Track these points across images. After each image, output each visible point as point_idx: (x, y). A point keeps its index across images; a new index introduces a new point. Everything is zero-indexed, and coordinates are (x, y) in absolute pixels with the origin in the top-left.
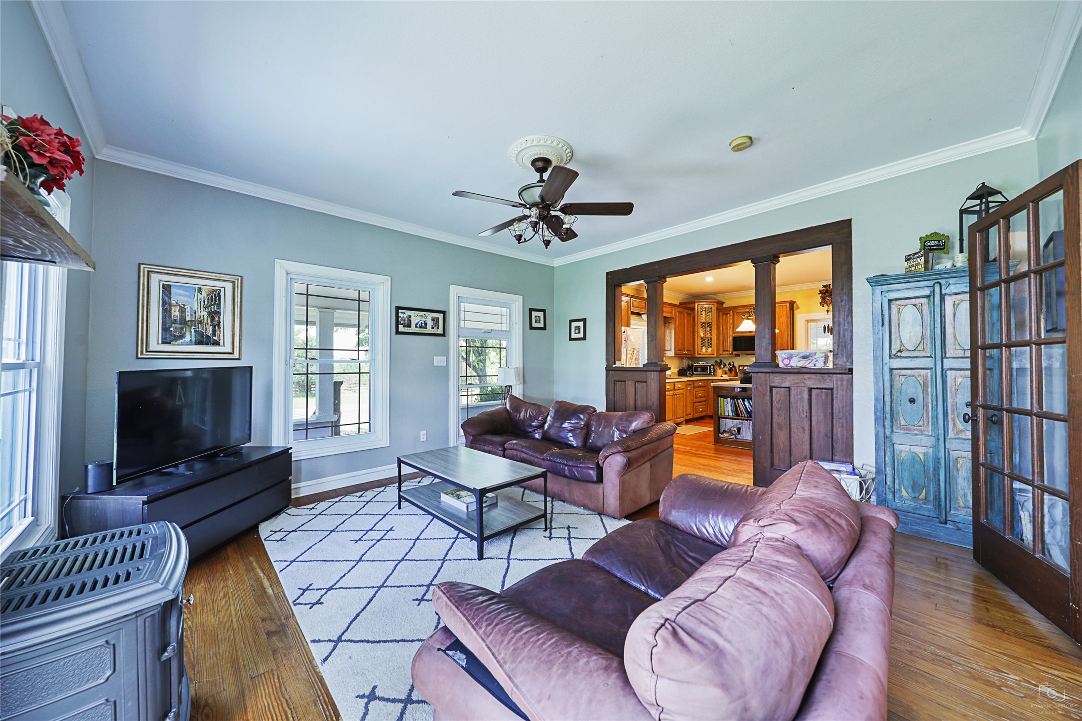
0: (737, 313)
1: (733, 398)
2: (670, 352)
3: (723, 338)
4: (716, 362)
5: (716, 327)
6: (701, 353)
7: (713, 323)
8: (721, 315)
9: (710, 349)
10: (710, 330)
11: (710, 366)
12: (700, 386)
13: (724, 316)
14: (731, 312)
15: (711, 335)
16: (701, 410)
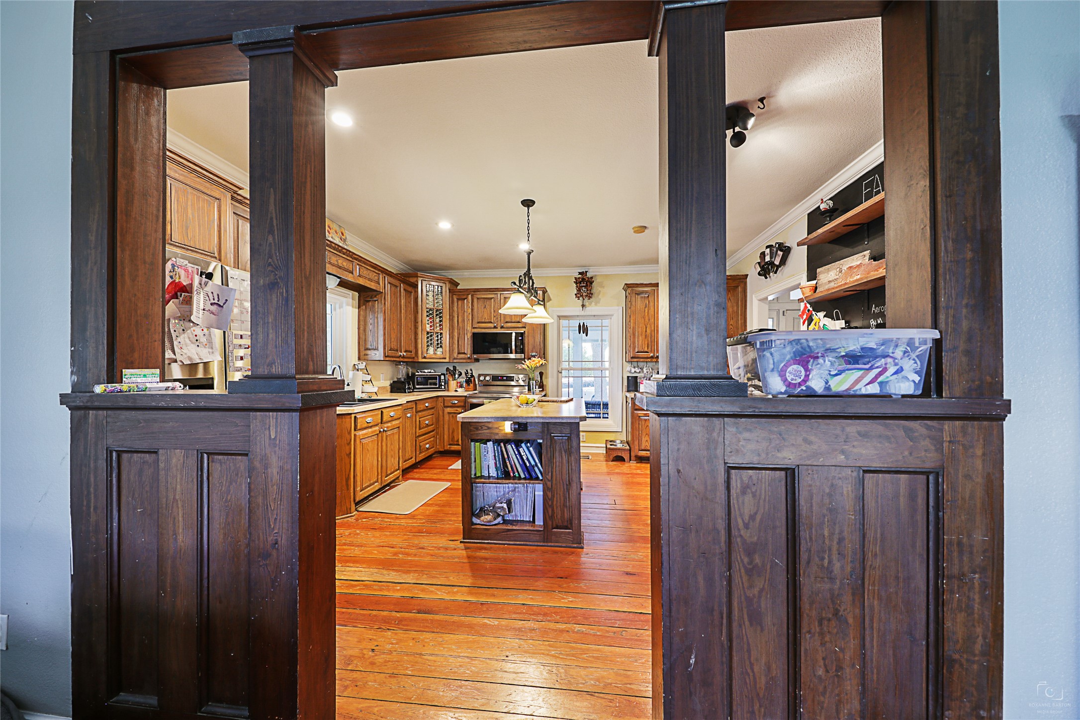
0: (478, 298)
1: (497, 442)
2: (376, 352)
3: (459, 334)
4: (448, 369)
5: (448, 317)
6: (428, 356)
7: (444, 311)
8: (455, 300)
9: (440, 349)
10: (440, 321)
11: (440, 376)
12: (427, 409)
13: (460, 302)
14: (470, 297)
15: (441, 329)
16: (427, 446)
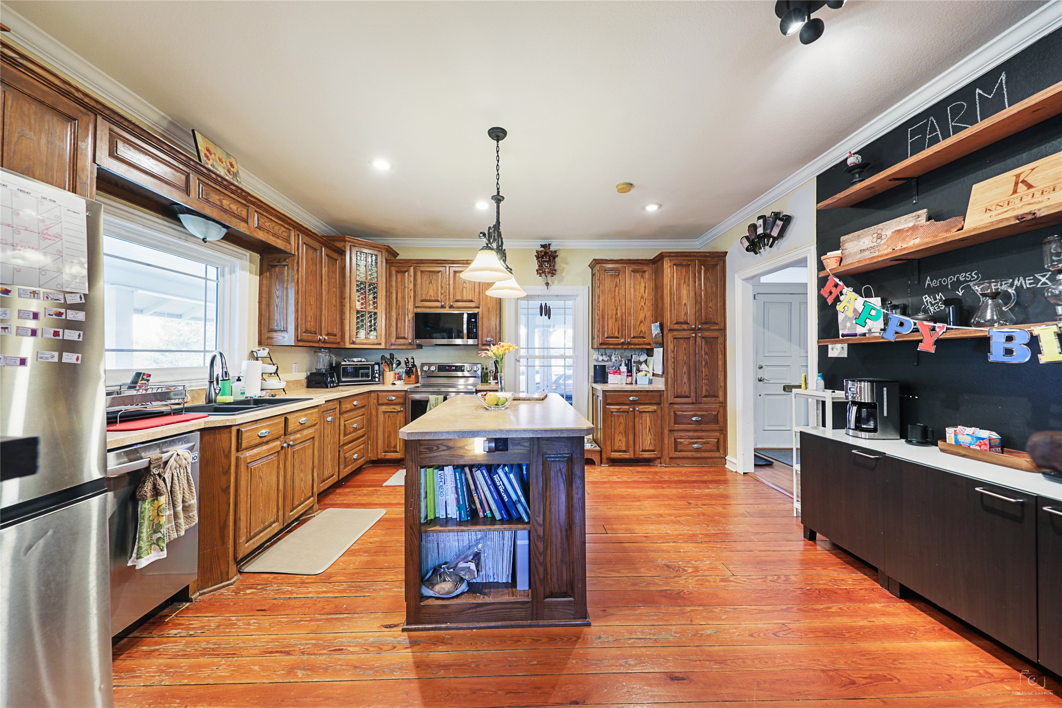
0: (422, 272)
1: (459, 468)
2: (284, 334)
3: (398, 314)
4: (383, 357)
5: (384, 293)
6: (358, 341)
7: (380, 285)
8: (394, 272)
9: (373, 333)
10: (374, 298)
11: (373, 366)
12: (356, 408)
13: (399, 276)
14: (412, 269)
15: (376, 308)
16: (355, 456)
